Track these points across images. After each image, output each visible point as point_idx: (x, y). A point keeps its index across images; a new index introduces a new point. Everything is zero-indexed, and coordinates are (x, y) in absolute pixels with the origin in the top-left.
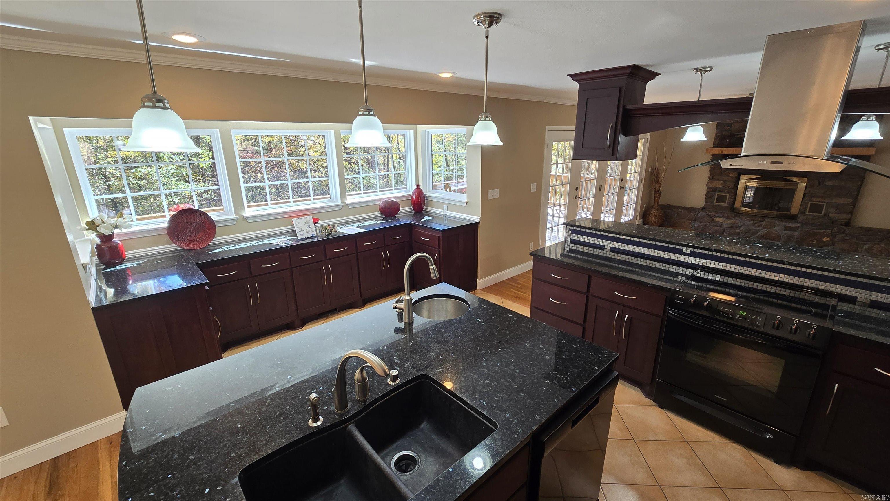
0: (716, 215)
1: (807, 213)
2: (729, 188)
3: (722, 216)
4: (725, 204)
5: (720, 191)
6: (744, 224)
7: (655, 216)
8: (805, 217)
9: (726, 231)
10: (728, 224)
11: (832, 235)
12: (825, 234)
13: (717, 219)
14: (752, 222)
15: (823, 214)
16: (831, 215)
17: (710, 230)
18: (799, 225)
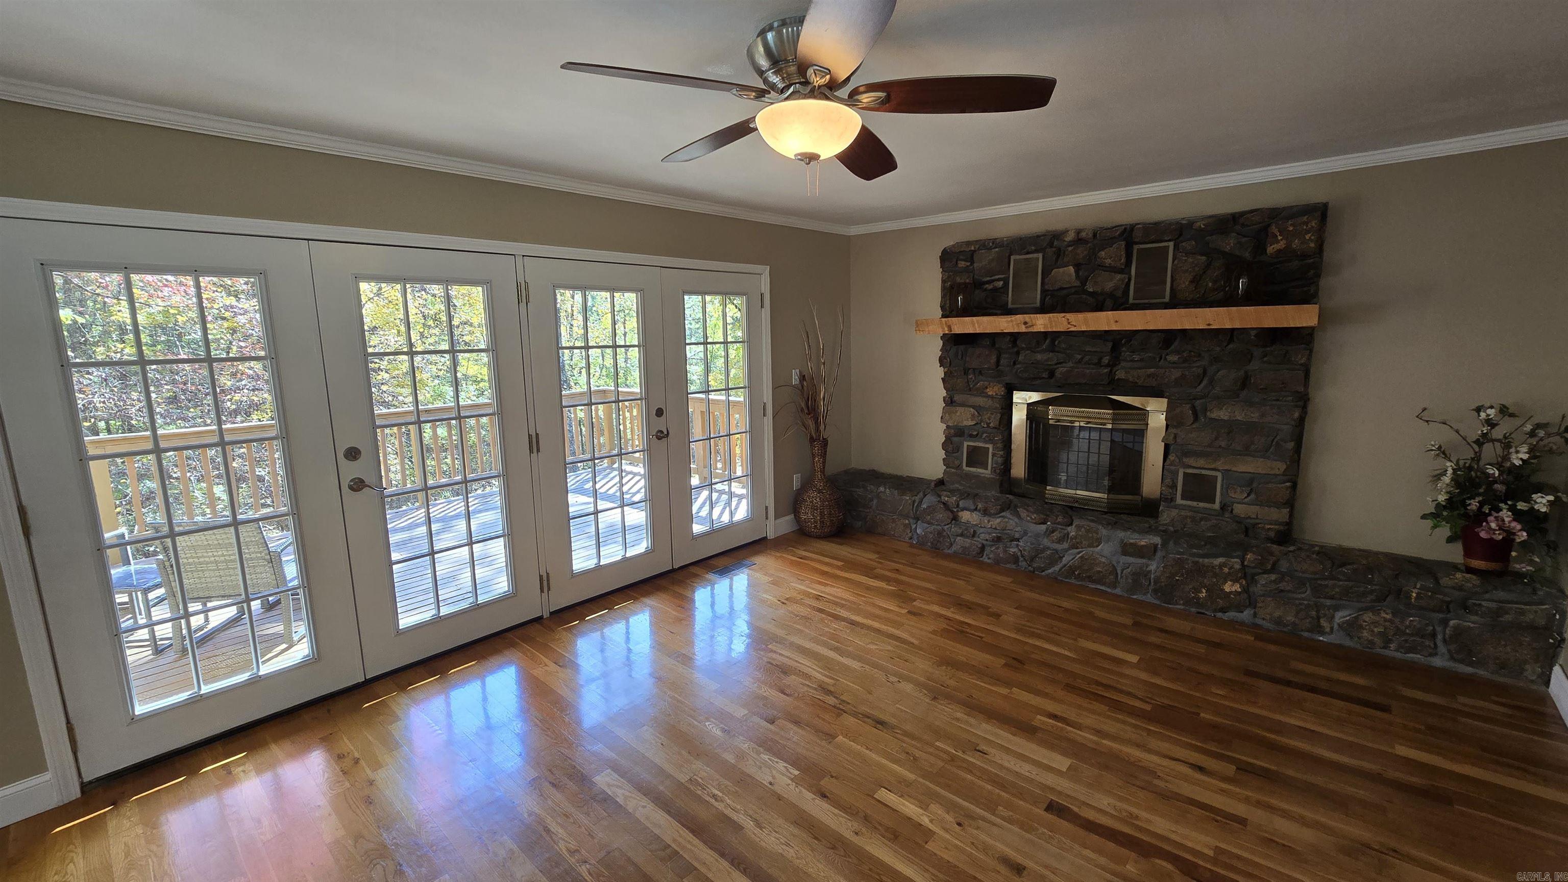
0: (962, 504)
1: (1179, 501)
2: (988, 426)
3: (973, 507)
4: (986, 473)
5: (971, 436)
6: (1025, 533)
7: (814, 508)
8: (1174, 513)
9: (987, 550)
10: (989, 531)
11: (1246, 575)
12: (1226, 570)
13: (965, 516)
14: (1044, 527)
15: (1217, 506)
16: (1240, 510)
17: (951, 545)
18: (1157, 540)
